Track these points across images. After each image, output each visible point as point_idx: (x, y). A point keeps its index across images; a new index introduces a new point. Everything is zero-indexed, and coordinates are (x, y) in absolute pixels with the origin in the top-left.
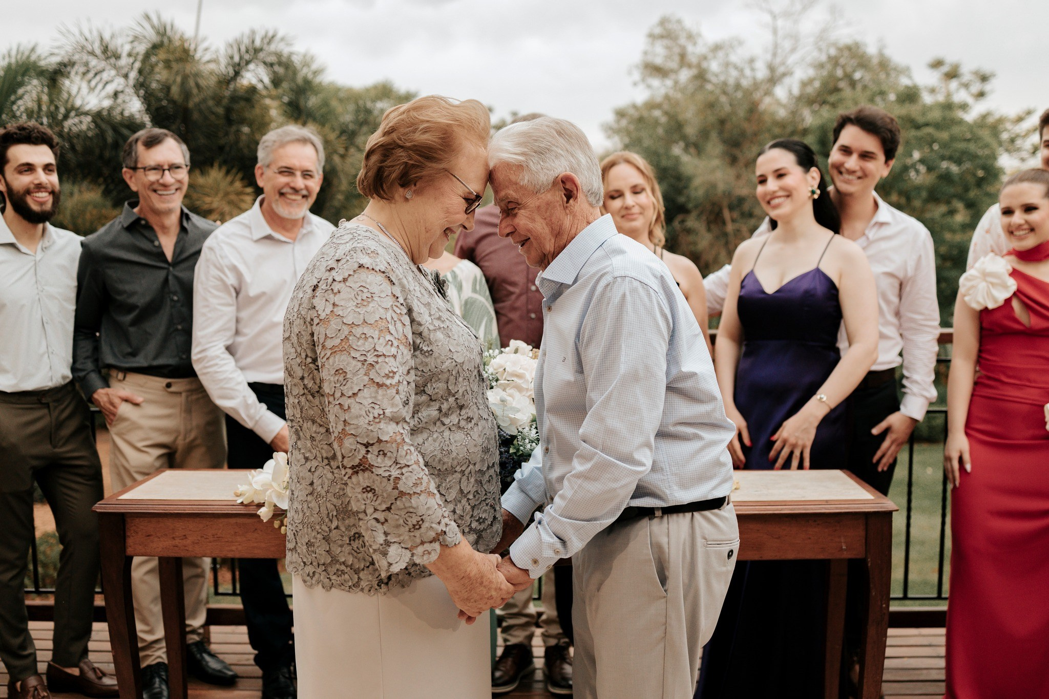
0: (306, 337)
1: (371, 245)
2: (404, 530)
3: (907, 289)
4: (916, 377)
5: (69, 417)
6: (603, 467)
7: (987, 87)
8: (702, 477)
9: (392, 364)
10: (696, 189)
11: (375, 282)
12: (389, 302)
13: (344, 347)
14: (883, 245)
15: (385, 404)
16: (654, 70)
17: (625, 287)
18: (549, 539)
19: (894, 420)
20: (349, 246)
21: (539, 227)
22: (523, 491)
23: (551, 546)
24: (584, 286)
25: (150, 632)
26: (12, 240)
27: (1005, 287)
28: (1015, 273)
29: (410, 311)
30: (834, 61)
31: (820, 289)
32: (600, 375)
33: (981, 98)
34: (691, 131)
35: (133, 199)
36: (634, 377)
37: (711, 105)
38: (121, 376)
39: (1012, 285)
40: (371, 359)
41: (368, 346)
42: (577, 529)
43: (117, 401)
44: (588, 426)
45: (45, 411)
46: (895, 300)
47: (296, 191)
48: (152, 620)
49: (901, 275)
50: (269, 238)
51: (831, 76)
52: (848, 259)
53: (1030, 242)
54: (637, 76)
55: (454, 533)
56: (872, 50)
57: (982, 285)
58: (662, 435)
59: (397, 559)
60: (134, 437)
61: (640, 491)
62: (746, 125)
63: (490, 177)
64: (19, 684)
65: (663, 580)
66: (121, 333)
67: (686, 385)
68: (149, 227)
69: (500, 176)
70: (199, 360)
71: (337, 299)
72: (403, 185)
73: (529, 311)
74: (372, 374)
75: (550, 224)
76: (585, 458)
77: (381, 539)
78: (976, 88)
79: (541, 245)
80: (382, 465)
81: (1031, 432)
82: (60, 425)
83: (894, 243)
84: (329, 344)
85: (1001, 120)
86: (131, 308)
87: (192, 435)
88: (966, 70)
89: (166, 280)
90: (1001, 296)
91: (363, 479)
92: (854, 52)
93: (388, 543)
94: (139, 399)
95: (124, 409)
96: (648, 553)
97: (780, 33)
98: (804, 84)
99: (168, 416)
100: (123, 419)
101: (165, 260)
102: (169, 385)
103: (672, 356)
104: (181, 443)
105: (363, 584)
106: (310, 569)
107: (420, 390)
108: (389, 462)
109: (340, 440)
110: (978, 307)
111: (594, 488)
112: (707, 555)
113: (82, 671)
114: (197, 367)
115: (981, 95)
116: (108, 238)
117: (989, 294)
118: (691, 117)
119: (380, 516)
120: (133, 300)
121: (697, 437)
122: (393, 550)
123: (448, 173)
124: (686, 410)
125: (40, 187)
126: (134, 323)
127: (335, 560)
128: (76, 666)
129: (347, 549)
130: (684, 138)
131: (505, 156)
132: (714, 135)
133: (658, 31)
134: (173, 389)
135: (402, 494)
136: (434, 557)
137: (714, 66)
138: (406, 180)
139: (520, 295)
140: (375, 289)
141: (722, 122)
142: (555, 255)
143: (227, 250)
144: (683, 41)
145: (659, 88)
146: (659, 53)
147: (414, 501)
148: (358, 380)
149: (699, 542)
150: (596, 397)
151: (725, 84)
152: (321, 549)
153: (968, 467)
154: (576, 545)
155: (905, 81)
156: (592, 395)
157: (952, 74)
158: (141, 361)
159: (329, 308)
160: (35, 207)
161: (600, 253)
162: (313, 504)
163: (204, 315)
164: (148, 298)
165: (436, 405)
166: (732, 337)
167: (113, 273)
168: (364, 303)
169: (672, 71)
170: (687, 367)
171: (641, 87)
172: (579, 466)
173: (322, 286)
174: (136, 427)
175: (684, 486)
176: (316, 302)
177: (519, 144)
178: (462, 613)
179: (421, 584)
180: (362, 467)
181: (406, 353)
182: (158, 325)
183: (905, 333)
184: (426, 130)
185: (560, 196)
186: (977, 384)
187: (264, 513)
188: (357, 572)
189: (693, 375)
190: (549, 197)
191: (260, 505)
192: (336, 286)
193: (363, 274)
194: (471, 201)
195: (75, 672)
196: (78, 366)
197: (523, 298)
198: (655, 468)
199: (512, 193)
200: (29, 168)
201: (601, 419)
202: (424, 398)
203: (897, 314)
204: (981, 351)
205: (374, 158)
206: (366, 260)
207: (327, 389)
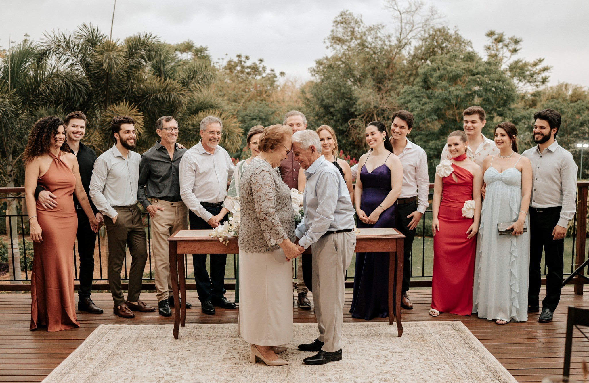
0: (249, 188)
1: (264, 164)
2: (274, 235)
3: (418, 170)
4: (422, 199)
5: (137, 215)
6: (322, 219)
7: (518, 47)
8: (346, 223)
9: (271, 194)
10: (360, 105)
11: (267, 174)
12: (270, 179)
13: (260, 190)
14: (409, 156)
15: (270, 204)
16: (337, 40)
17: (328, 175)
18: (309, 238)
19: (415, 213)
20: (259, 165)
21: (305, 158)
22: (299, 230)
23: (309, 240)
24: (317, 174)
25: (163, 289)
26: (121, 155)
27: (450, 170)
28: (453, 165)
29: (275, 181)
30: (432, 37)
31: (385, 172)
32: (321, 197)
33: (515, 53)
34: (357, 73)
35: (159, 139)
36: (330, 197)
37: (367, 60)
38: (156, 201)
39: (452, 169)
40: (266, 193)
41: (266, 190)
42: (316, 235)
43: (156, 209)
44: (318, 209)
45: (131, 213)
46: (414, 173)
47: (215, 139)
48: (164, 285)
49: (415, 166)
50: (205, 153)
51: (431, 44)
52: (394, 161)
53: (457, 155)
54: (328, 44)
55: (286, 237)
56: (451, 32)
57: (443, 169)
58: (336, 212)
59: (273, 242)
60: (161, 222)
61: (331, 227)
62: (386, 71)
63: (293, 145)
64: (119, 307)
65: (337, 249)
66: (156, 185)
67: (343, 200)
68: (165, 149)
69: (296, 145)
70: (184, 195)
71: (257, 178)
72: (271, 149)
73: (293, 178)
74: (267, 197)
75: (308, 158)
76: (317, 217)
77: (269, 237)
78: (512, 47)
79: (306, 163)
80: (270, 219)
81: (459, 217)
82: (135, 217)
83: (412, 155)
84: (256, 189)
85: (526, 65)
86: (159, 177)
87: (179, 221)
88: (507, 38)
89: (171, 167)
90: (449, 173)
91: (265, 222)
92: (443, 33)
93: (271, 238)
94: (163, 209)
95: (158, 212)
96: (333, 242)
97: (404, 21)
98: (416, 49)
99: (171, 215)
100: (158, 215)
101: (171, 161)
102: (172, 204)
103: (339, 192)
104: (175, 224)
105: (262, 251)
106: (247, 248)
107: (277, 201)
108: (271, 218)
109: (259, 213)
110: (442, 177)
111: (320, 224)
112: (348, 243)
113: (138, 303)
114: (182, 197)
115: (515, 51)
116: (152, 153)
117: (445, 172)
118: (357, 65)
119: (269, 231)
120: (160, 174)
121: (345, 213)
122: (272, 240)
123: (283, 146)
124: (343, 206)
125: (132, 138)
126: (161, 182)
127: (255, 245)
128: (137, 301)
129: (258, 242)
130: (353, 76)
131: (297, 141)
132: (369, 76)
133: (339, 19)
134: (173, 205)
135: (274, 226)
136: (281, 242)
137: (369, 39)
138: (272, 148)
139: (290, 172)
140: (267, 176)
141: (374, 69)
142: (309, 166)
143: (192, 157)
144: (352, 25)
145: (340, 49)
146: (340, 32)
147: (277, 228)
148: (264, 198)
149: (346, 240)
150: (320, 202)
151: (375, 47)
152: (251, 242)
153: (438, 229)
154: (316, 240)
155: (469, 49)
156: (319, 201)
157: (499, 40)
158: (163, 195)
159: (256, 181)
160: (130, 144)
161: (321, 166)
162: (249, 231)
163: (185, 179)
164: (165, 173)
165: (281, 205)
166: (360, 187)
167: (154, 165)
168: (264, 179)
169: (347, 41)
170: (343, 195)
171: (331, 49)
172: (316, 219)
173: (253, 175)
174: (162, 218)
175: (342, 225)
176: (252, 179)
177: (300, 138)
178: (287, 258)
179: (277, 251)
180: (265, 219)
181: (274, 192)
182: (168, 183)
183: (418, 185)
184: (277, 135)
185: (310, 151)
186: (442, 201)
187: (221, 240)
188: (261, 247)
189: (345, 197)
190: (308, 151)
191: (220, 237)
192: (257, 175)
193: (264, 172)
194: (288, 152)
195: (136, 304)
196: (140, 197)
197: (291, 173)
198: (335, 220)
199: (298, 150)
200: (128, 131)
201: (322, 207)
202: (278, 203)
203: (416, 178)
204: (443, 191)
205: (263, 142)
206: (264, 169)
207: (255, 200)
